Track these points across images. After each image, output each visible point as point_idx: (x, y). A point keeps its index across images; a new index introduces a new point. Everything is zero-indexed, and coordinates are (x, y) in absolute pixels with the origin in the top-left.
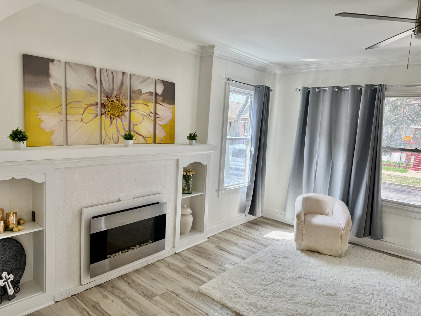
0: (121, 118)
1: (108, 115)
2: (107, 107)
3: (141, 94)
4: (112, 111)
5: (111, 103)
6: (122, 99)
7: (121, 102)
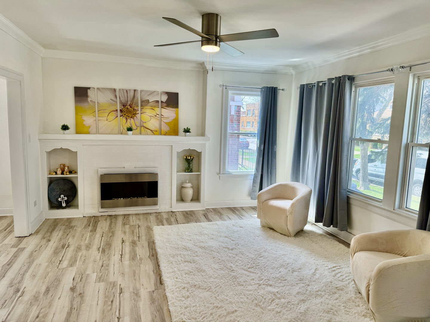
0: (133, 119)
1: (124, 116)
2: (123, 112)
3: (149, 103)
4: (127, 114)
5: (126, 109)
6: (134, 106)
7: (134, 108)
